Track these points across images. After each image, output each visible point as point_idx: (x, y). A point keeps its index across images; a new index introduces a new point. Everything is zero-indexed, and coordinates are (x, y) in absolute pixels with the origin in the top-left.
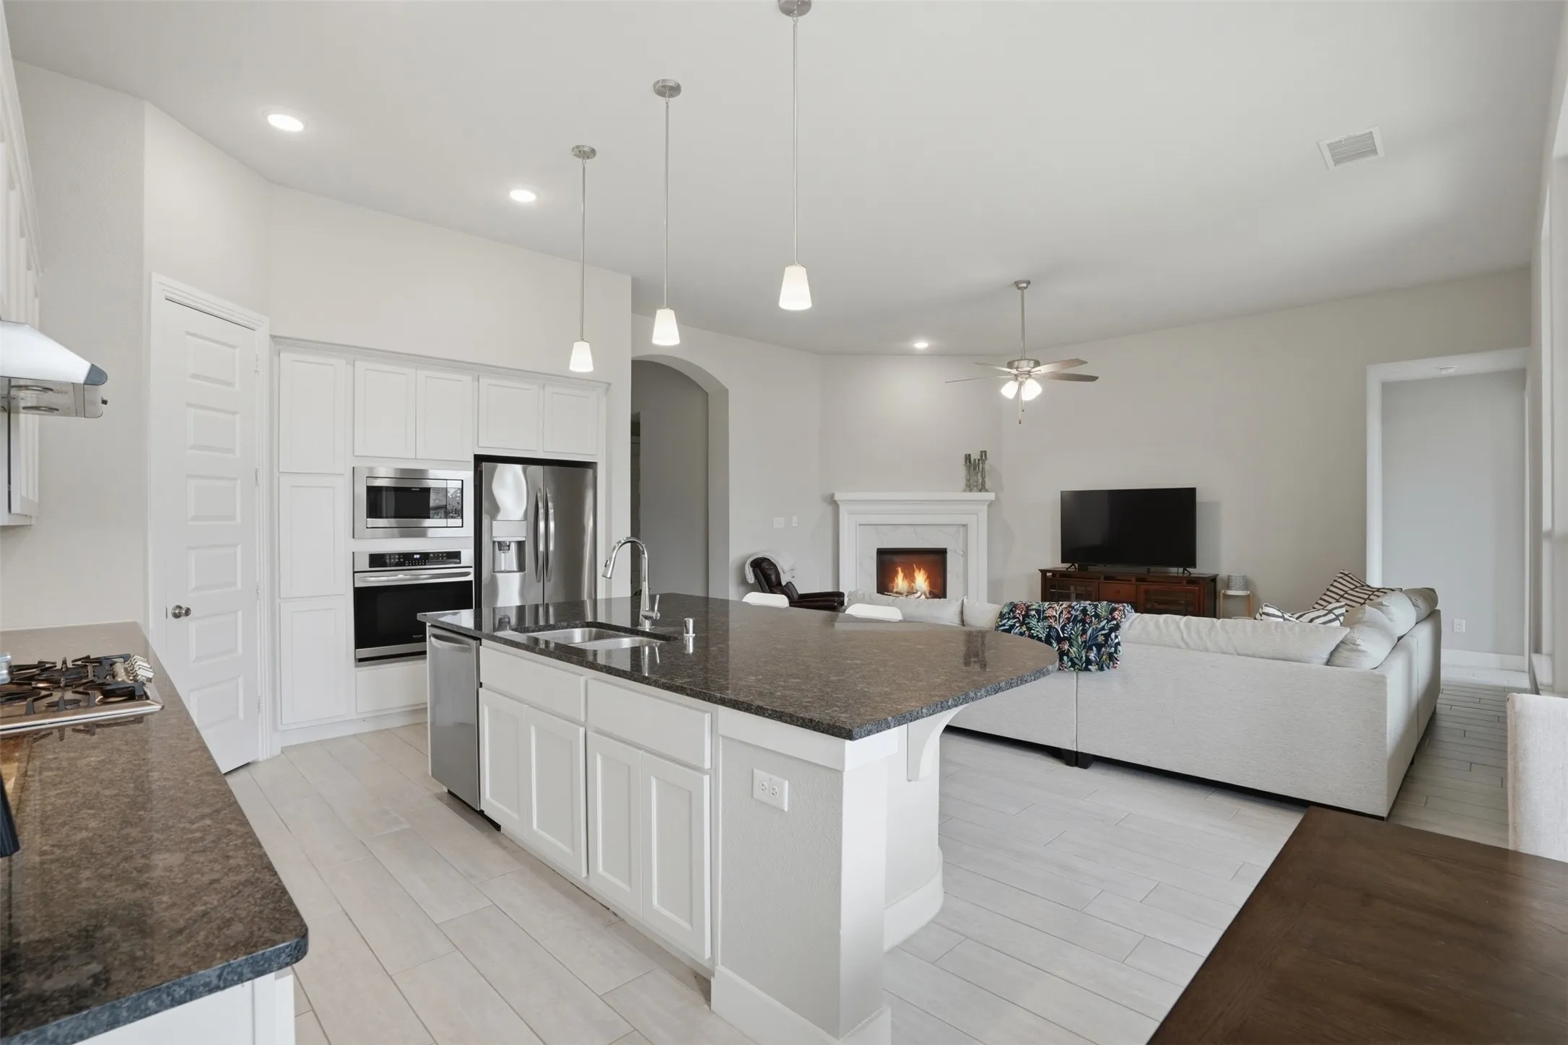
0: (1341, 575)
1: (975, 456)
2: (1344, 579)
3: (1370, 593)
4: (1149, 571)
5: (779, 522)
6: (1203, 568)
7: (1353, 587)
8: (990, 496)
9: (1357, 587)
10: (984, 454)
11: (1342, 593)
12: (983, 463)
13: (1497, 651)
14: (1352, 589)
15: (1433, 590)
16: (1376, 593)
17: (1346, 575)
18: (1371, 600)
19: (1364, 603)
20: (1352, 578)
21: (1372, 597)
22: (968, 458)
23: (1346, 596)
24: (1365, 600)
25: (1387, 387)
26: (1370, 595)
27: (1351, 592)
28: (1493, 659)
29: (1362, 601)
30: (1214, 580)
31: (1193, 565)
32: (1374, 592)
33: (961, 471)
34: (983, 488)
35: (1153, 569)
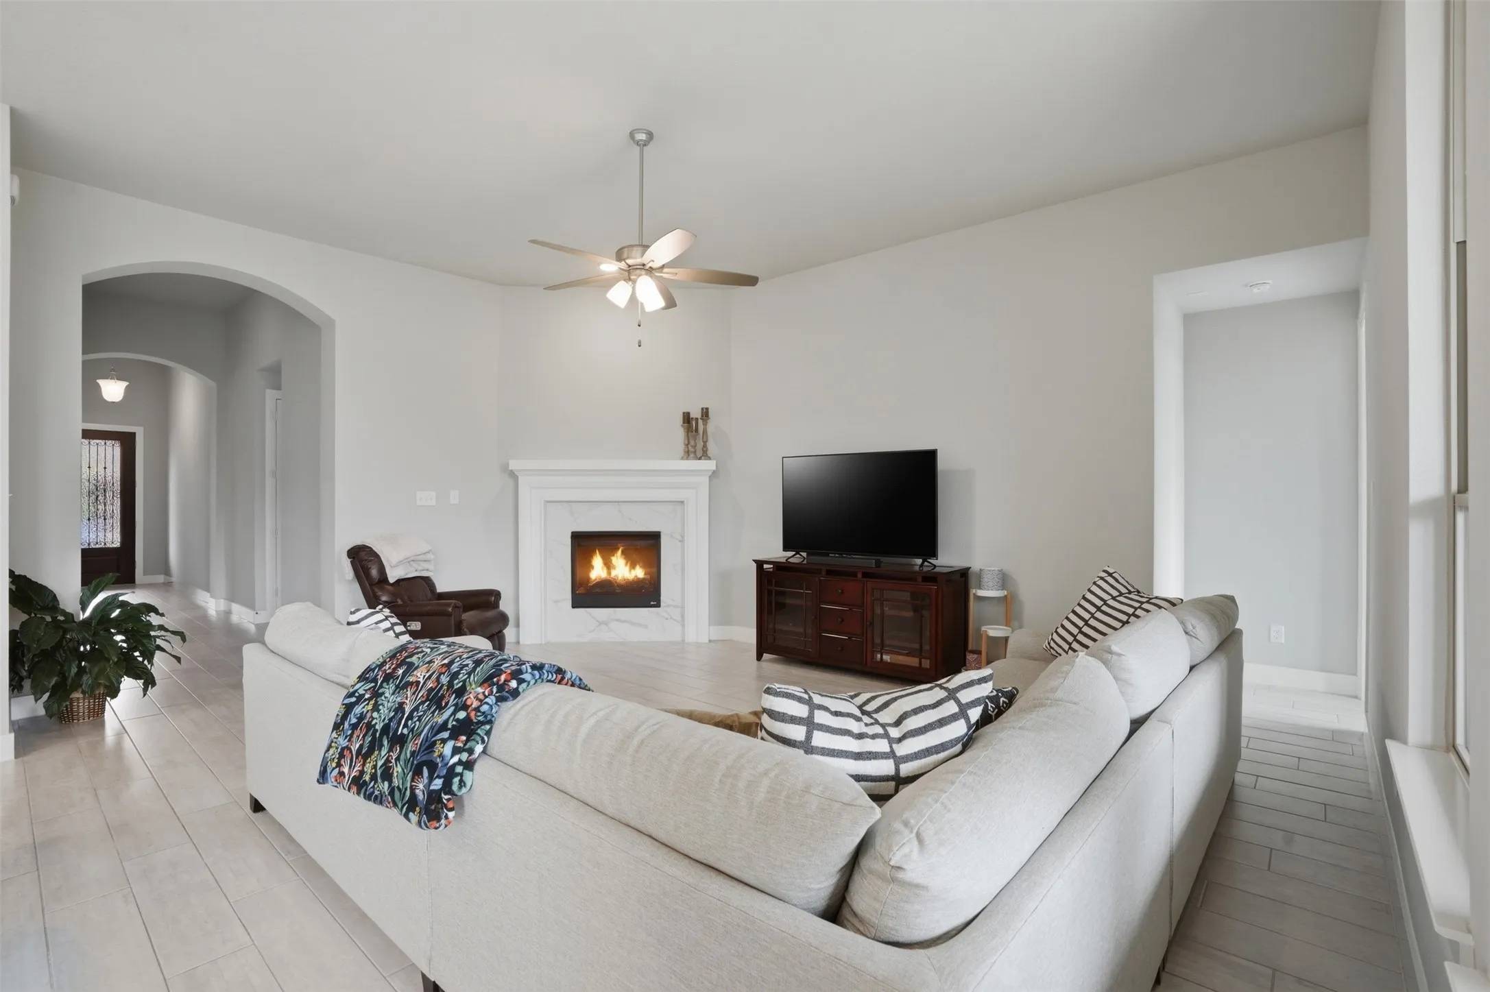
0: (1104, 575)
1: (696, 413)
2: (1106, 582)
3: (1137, 605)
4: (878, 564)
5: (427, 498)
6: (948, 558)
7: (1115, 593)
8: (709, 465)
9: (1121, 594)
10: (705, 413)
11: (1099, 603)
12: (705, 424)
13: (1323, 670)
14: (1114, 598)
15: (1232, 599)
16: (1145, 606)
17: (1110, 575)
18: (1138, 617)
19: (1127, 622)
20: (1117, 580)
21: (1139, 612)
22: (687, 418)
23: (1105, 608)
24: (1129, 615)
25: (1191, 320)
26: (1136, 609)
27: (1111, 602)
28: (1318, 680)
29: (1124, 618)
30: (964, 574)
31: (934, 554)
32: (1142, 603)
33: (678, 433)
34: (705, 455)
35: (886, 560)
